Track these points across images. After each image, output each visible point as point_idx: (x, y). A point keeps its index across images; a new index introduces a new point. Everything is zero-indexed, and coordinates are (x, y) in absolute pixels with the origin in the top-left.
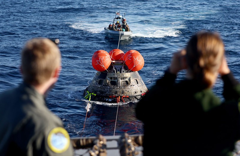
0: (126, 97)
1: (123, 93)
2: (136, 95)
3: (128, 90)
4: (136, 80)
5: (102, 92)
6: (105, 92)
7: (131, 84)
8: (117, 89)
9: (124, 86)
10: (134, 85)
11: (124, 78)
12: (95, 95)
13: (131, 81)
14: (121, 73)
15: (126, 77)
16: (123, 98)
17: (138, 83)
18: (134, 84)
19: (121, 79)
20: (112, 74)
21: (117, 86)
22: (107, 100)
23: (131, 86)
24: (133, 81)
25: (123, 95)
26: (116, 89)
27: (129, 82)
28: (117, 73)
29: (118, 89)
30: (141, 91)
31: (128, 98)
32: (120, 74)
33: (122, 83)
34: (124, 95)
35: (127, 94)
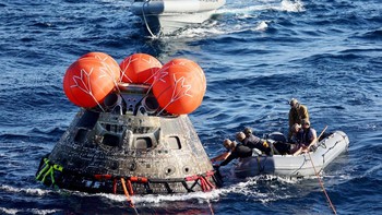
0: (139, 182)
1: (132, 170)
2: (168, 177)
3: (148, 161)
4: (177, 138)
5: (79, 163)
6: (87, 163)
7: (159, 148)
8: (119, 156)
9: (140, 151)
10: (166, 152)
11: (141, 130)
12: (61, 169)
13: (161, 138)
14: (135, 114)
15: (148, 128)
16: (133, 182)
17: (180, 147)
18: (168, 147)
19: (134, 132)
20: (112, 116)
21: (121, 149)
22: (89, 183)
23: (160, 152)
24: (166, 140)
25: (131, 175)
26: (117, 156)
27: (154, 141)
28: (124, 113)
29: (122, 156)
30: (187, 170)
31: (145, 184)
32: (133, 118)
33: (136, 142)
34: (134, 175)
35: (143, 172)
